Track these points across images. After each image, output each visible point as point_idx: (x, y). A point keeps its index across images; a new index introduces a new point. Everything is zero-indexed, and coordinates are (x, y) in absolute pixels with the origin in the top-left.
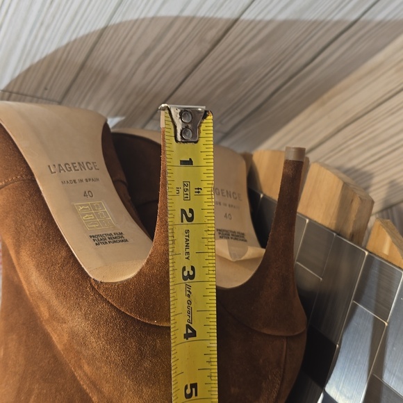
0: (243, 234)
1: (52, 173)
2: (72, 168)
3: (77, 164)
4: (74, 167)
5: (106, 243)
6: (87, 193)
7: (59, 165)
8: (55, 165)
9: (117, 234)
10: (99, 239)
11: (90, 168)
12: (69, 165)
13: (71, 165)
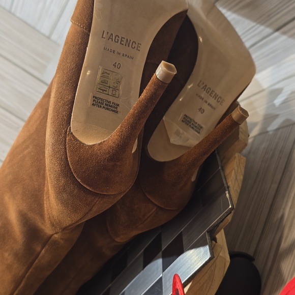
0: (202, 127)
1: (102, 37)
2: (119, 42)
3: (125, 40)
4: (122, 41)
5: (101, 107)
6: (117, 64)
7: (112, 34)
8: (108, 33)
9: (115, 104)
10: (99, 101)
11: (133, 47)
12: (119, 37)
13: (120, 38)
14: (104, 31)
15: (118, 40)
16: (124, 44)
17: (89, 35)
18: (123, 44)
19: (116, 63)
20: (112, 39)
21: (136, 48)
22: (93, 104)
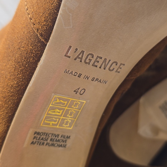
1: (66, 55)
2: (92, 62)
4: (96, 61)
5: (43, 144)
7: (82, 52)
8: (77, 49)
9: (64, 137)
10: (42, 137)
11: (111, 68)
12: (93, 57)
13: (95, 57)
14: (70, 47)
15: (90, 60)
16: (98, 67)
17: (46, 45)
18: (96, 66)
19: (79, 89)
20: (82, 58)
21: (115, 70)
22: (32, 143)
